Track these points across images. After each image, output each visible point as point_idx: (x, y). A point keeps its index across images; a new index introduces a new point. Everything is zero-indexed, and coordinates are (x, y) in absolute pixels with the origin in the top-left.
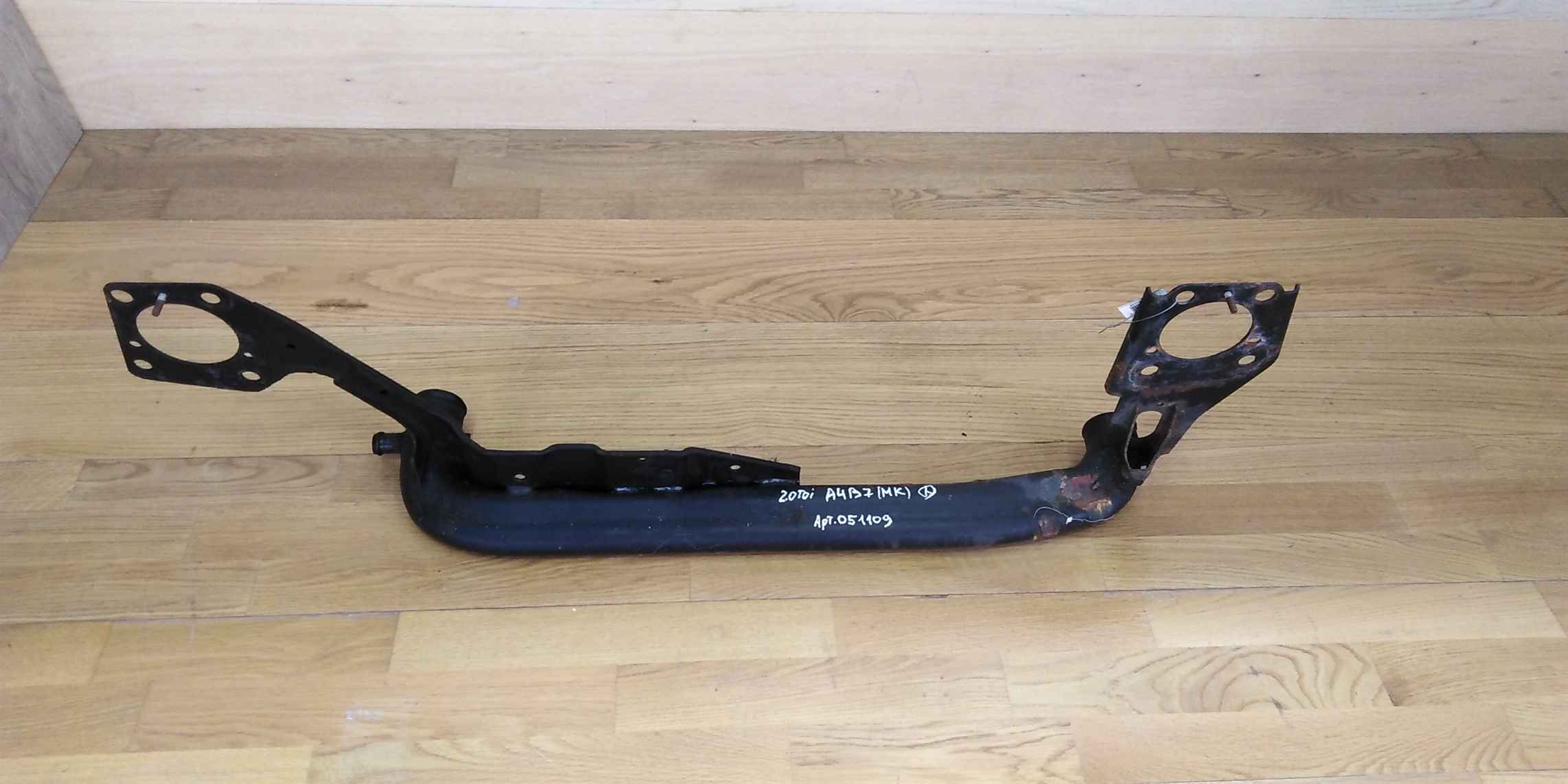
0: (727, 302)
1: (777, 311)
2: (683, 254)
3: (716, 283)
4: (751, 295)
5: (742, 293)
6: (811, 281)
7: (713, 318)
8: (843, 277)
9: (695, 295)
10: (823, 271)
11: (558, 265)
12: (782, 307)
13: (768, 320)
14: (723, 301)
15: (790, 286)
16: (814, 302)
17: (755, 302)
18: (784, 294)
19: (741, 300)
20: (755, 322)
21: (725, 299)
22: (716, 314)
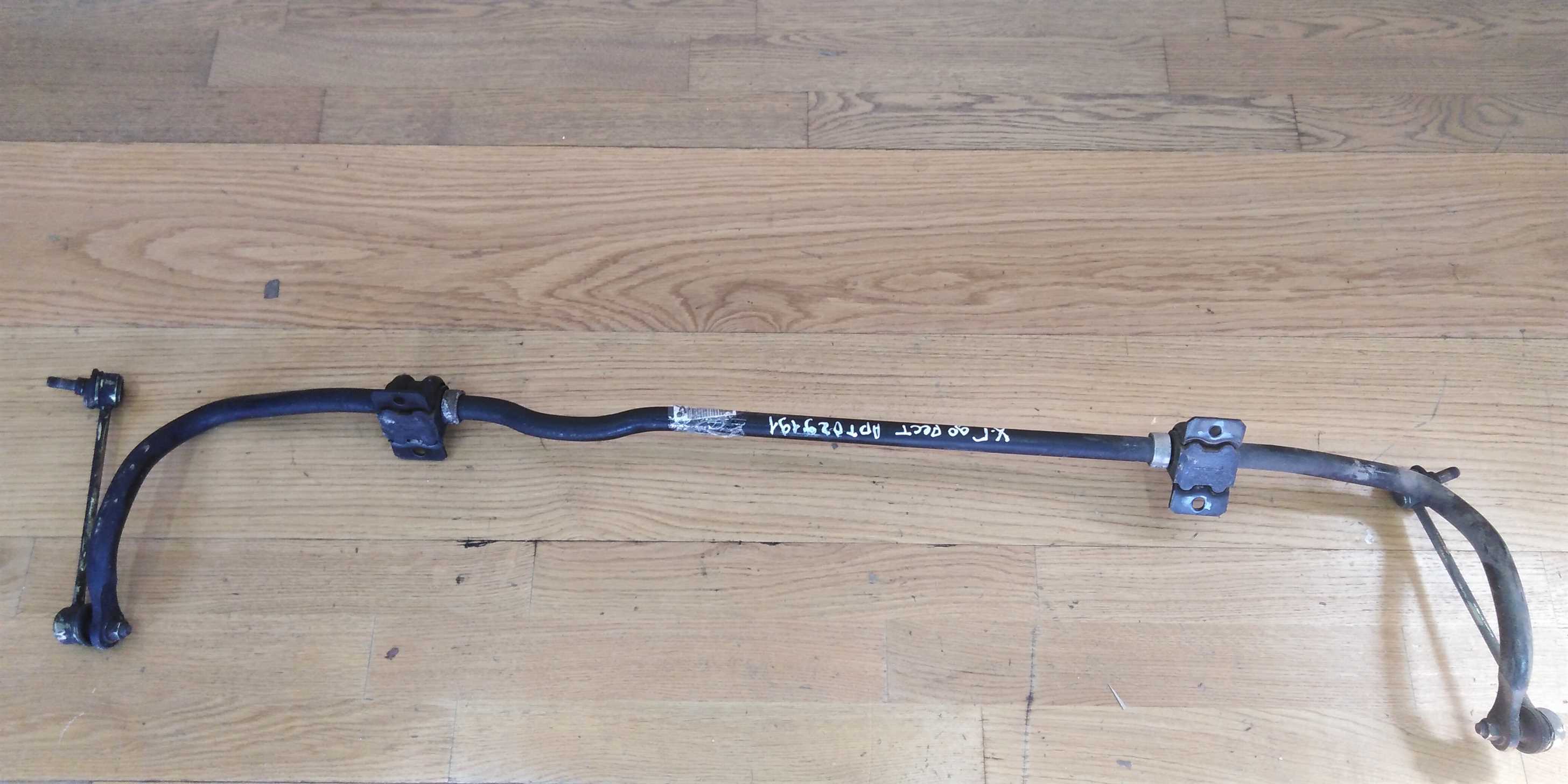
2: (507, 208)
4: (592, 283)
5: (579, 279)
6: (675, 259)
8: (719, 253)
10: (694, 242)
11: (337, 227)
14: (550, 294)
15: (645, 267)
16: (674, 297)
17: (593, 296)
19: (576, 292)
21: (554, 290)
22: (538, 315)
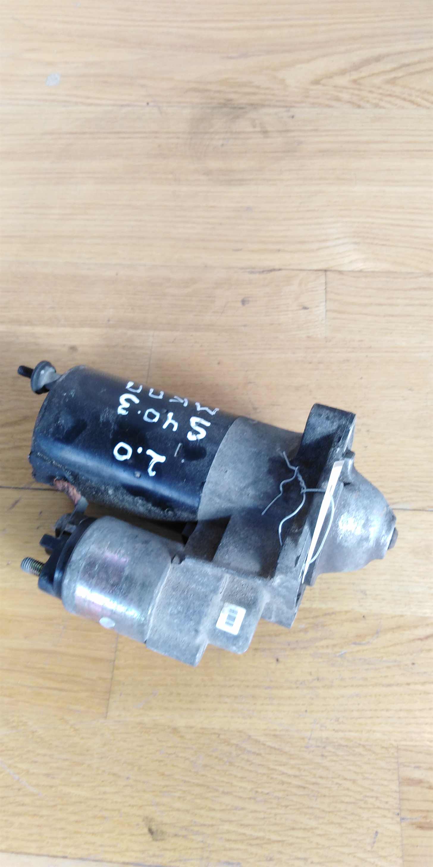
0: (322, 82)
1: (390, 95)
3: (309, 61)
18: (400, 74)
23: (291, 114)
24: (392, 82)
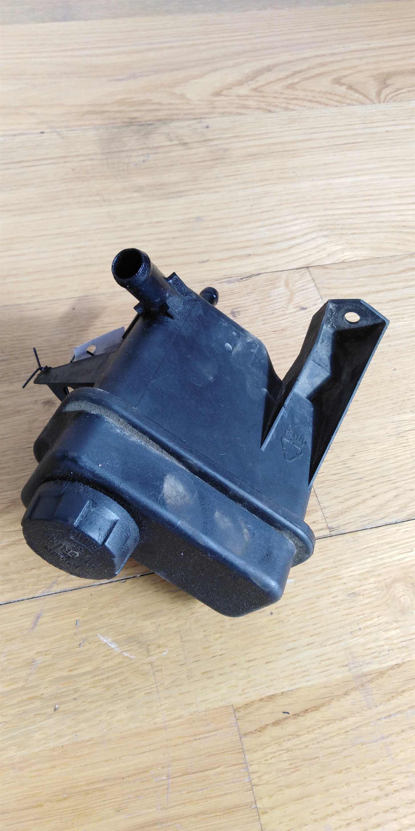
0: (224, 93)
1: (295, 99)
2: (147, 50)
3: (202, 76)
4: (253, 84)
5: (240, 83)
6: (323, 65)
7: (211, 113)
8: (360, 59)
9: (178, 90)
10: (333, 54)
12: (300, 94)
13: (286, 109)
14: (218, 94)
15: (299, 72)
16: (337, 86)
17: (260, 92)
18: (295, 80)
19: (244, 90)
20: (270, 111)
21: (222, 91)
22: (214, 108)
23: (205, 124)
24: (291, 86)
